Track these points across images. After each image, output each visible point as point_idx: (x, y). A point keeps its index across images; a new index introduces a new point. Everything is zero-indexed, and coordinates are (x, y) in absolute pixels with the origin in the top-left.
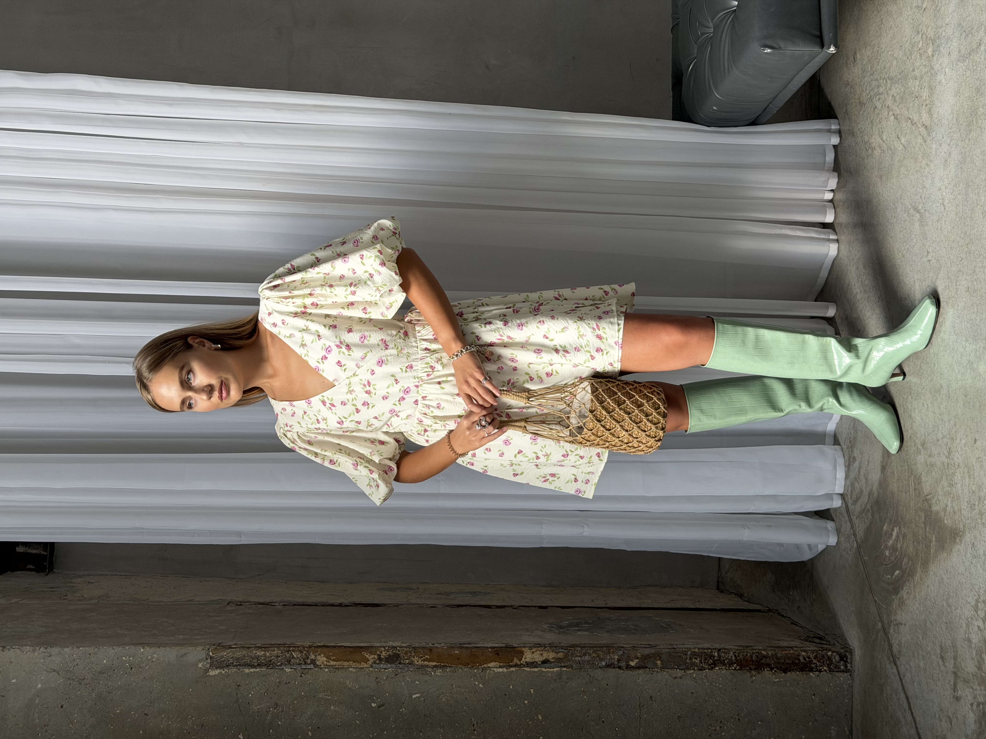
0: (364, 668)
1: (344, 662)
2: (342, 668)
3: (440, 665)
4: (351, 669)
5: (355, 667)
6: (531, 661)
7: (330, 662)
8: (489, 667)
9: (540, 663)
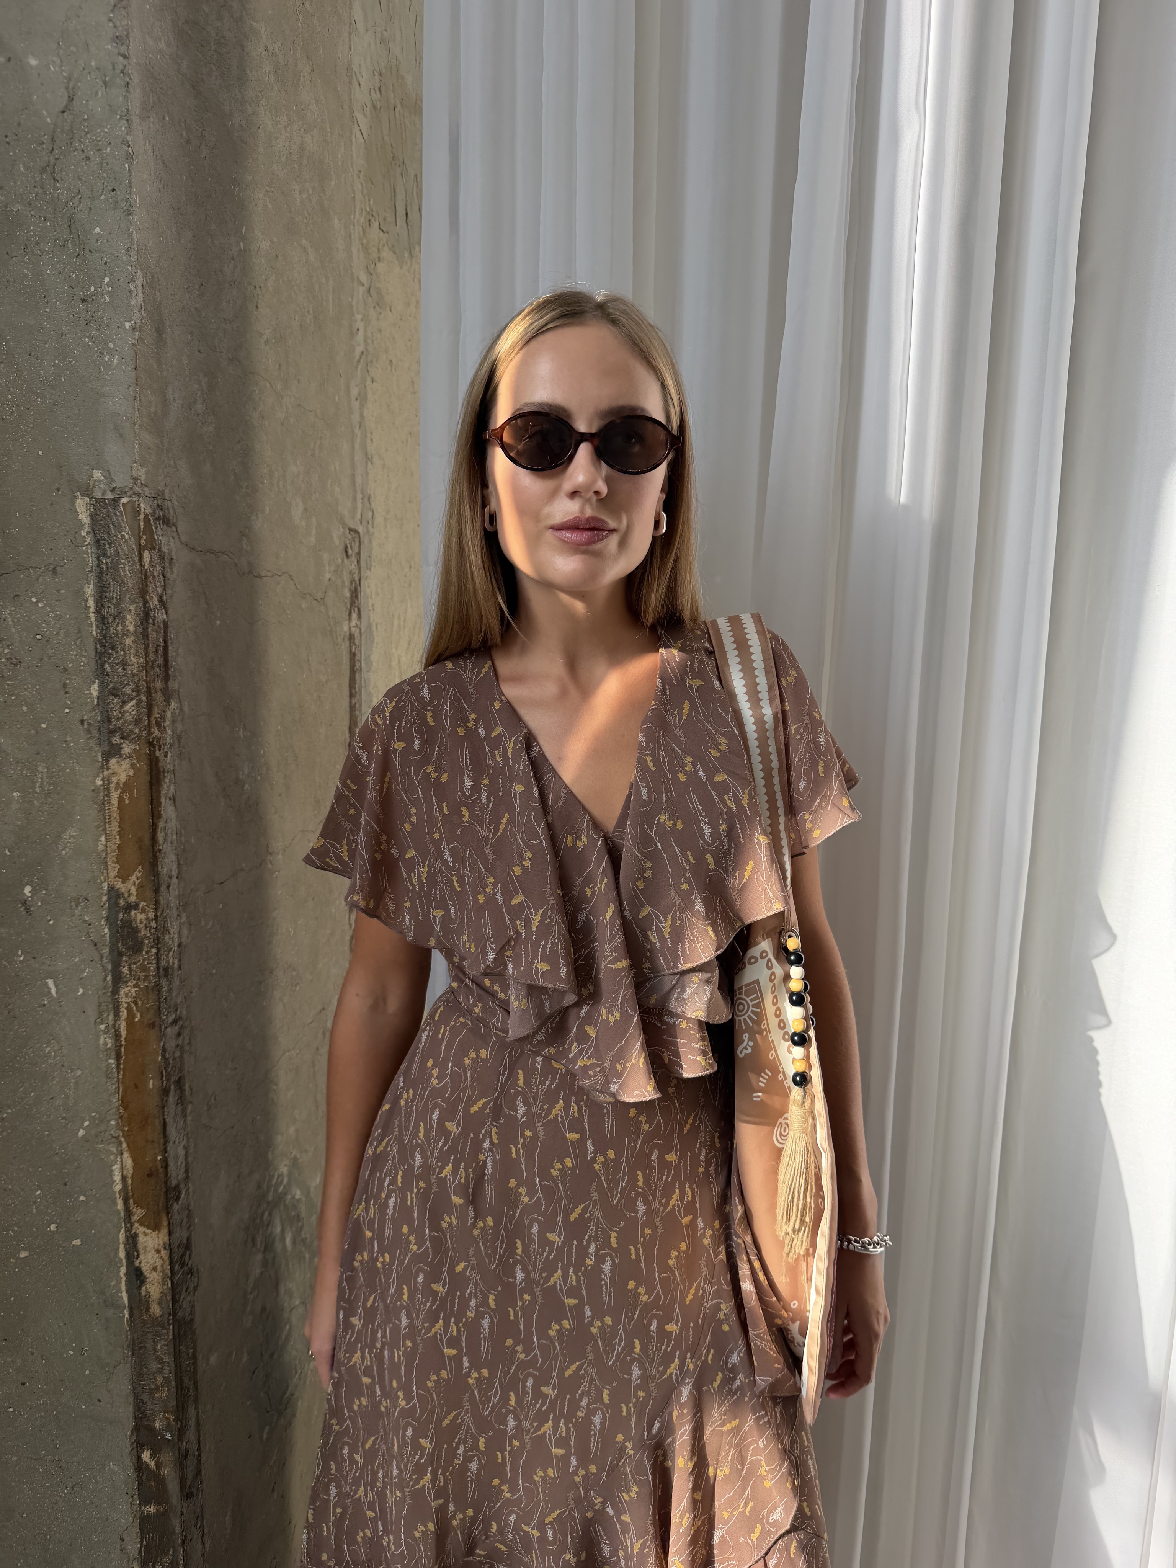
0: (107, 870)
1: (117, 824)
2: (105, 818)
3: (121, 1046)
4: (103, 838)
5: (108, 849)
6: (140, 1247)
7: (116, 790)
8: (122, 1154)
9: (137, 1263)
